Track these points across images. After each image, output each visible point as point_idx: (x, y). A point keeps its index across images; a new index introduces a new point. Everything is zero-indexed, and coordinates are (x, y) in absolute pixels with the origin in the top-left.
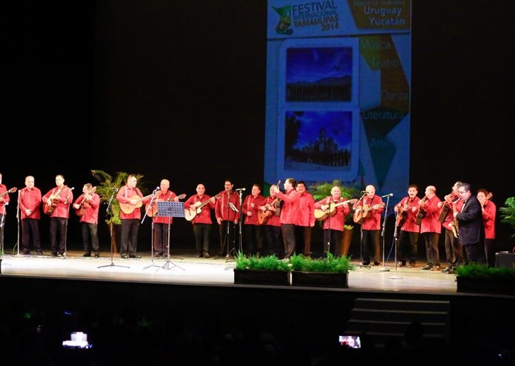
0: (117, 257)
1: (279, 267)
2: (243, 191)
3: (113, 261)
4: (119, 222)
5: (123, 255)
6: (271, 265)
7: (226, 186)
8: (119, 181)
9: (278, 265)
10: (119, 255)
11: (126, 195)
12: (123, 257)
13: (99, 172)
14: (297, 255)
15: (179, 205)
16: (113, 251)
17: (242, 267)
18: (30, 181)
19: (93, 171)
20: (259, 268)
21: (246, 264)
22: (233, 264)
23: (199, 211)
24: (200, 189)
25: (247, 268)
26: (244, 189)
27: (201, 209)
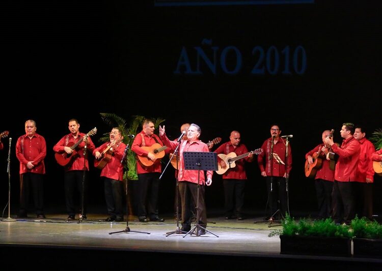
0: (133, 220)
1: (337, 233)
2: (290, 139)
3: (129, 226)
4: (136, 177)
5: (142, 218)
6: (327, 231)
7: (272, 132)
8: (135, 126)
9: (335, 230)
10: (136, 219)
11: (144, 144)
12: (142, 221)
13: (110, 115)
14: (360, 218)
15: (210, 155)
16: (129, 214)
17: (290, 232)
18: (30, 126)
19: (103, 114)
20: (311, 234)
21: (295, 230)
22: (280, 229)
23: (233, 165)
24: (235, 137)
25: (297, 234)
26: (291, 136)
27: (236, 162)
